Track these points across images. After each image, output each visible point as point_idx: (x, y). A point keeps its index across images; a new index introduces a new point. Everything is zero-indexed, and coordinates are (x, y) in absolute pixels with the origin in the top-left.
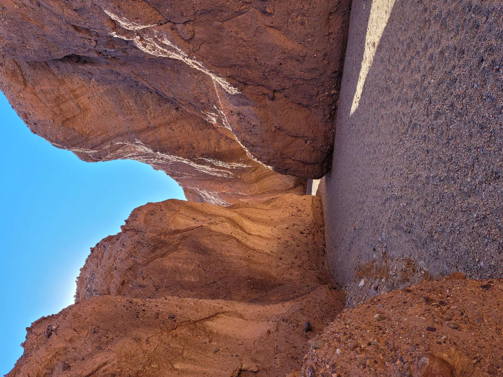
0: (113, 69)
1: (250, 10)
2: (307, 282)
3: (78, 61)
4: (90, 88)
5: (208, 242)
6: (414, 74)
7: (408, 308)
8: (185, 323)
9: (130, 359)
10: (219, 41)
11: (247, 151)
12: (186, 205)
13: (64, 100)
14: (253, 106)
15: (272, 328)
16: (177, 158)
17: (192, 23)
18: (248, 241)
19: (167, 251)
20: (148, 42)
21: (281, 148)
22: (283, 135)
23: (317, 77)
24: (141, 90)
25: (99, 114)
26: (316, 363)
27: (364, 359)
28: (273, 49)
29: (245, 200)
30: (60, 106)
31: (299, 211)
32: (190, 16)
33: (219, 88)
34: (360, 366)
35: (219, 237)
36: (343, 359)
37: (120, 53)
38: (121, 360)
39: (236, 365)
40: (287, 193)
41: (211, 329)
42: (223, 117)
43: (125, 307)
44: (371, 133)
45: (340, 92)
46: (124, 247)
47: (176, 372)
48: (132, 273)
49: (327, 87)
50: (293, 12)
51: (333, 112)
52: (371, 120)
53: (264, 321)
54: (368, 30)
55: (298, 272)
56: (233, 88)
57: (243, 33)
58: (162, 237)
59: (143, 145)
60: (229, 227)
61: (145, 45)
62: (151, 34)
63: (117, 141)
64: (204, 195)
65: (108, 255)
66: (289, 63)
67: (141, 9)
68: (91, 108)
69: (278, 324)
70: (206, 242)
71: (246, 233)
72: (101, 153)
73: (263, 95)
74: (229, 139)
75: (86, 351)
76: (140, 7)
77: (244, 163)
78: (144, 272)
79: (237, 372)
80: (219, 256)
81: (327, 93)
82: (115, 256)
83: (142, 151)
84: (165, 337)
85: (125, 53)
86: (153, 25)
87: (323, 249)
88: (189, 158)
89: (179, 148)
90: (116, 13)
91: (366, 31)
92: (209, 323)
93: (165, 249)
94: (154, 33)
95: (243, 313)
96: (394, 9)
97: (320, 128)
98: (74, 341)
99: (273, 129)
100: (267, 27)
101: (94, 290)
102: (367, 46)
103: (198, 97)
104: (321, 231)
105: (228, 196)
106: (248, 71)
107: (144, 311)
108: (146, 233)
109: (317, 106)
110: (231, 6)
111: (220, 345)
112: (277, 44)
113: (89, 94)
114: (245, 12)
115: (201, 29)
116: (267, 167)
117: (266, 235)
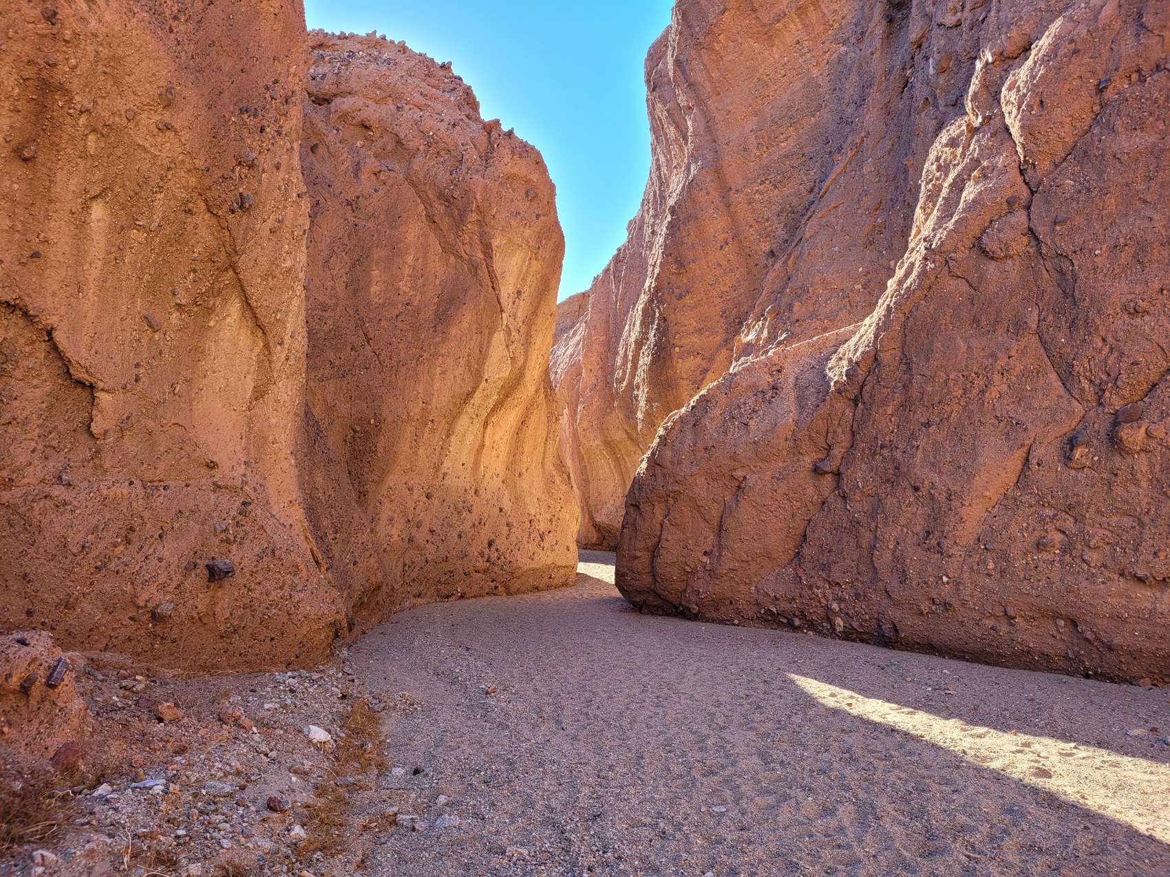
0: (875, 88)
1: (1075, 403)
2: (366, 560)
3: (891, 4)
4: (823, 43)
5: (465, 325)
8: (228, 239)
9: (108, 70)
10: (978, 326)
11: (683, 410)
12: (550, 277)
14: (796, 422)
15: (223, 474)
16: (655, 263)
17: (1031, 250)
18: (468, 420)
19: (441, 230)
20: (966, 148)
21: (690, 494)
22: (724, 497)
23: (880, 583)
25: (761, 71)
28: (960, 467)
29: (565, 419)
31: (542, 537)
32: (1053, 241)
33: (837, 340)
35: (478, 352)
37: (920, 91)
38: (102, 45)
39: (105, 377)
40: (583, 509)
41: (217, 310)
42: (760, 355)
43: (274, 83)
45: (838, 641)
46: (451, 126)
47: (79, 207)
48: (389, 148)
49: (854, 607)
50: (1076, 521)
51: (785, 621)
53: (248, 453)
55: (396, 536)
56: (846, 369)
57: (1005, 387)
58: (474, 217)
59: (686, 181)
60: (502, 374)
61: (953, 143)
62: (989, 152)
63: (694, 121)
64: (576, 332)
65: (431, 93)
66: (920, 512)
67: (1070, 113)
68: (775, 48)
69: (234, 490)
70: (466, 320)
71: (488, 414)
72: (667, 87)
73: (824, 446)
74: (701, 376)
76: (1077, 107)
77: (648, 414)
78: (392, 174)
79: (86, 376)
80: (433, 351)
81: (835, 606)
82: (429, 109)
83: (672, 185)
84: (183, 180)
85: (924, 103)
86: (1020, 151)
87: (453, 594)
88: (657, 289)
89: (681, 264)
90: (1055, 47)
92: (234, 308)
93: (445, 224)
94: (995, 156)
95: (269, 398)
97: (742, 588)
99: (739, 474)
100: (1025, 449)
103: (805, 297)
104: (496, 588)
105: (575, 383)
106: (894, 405)
107: (261, 132)
108: (483, 178)
109: (800, 582)
110: (1090, 352)
111: (171, 335)
112: (977, 478)
113: (806, 43)
114: (1068, 390)
115: (1014, 277)
116: (642, 461)
117: (485, 461)
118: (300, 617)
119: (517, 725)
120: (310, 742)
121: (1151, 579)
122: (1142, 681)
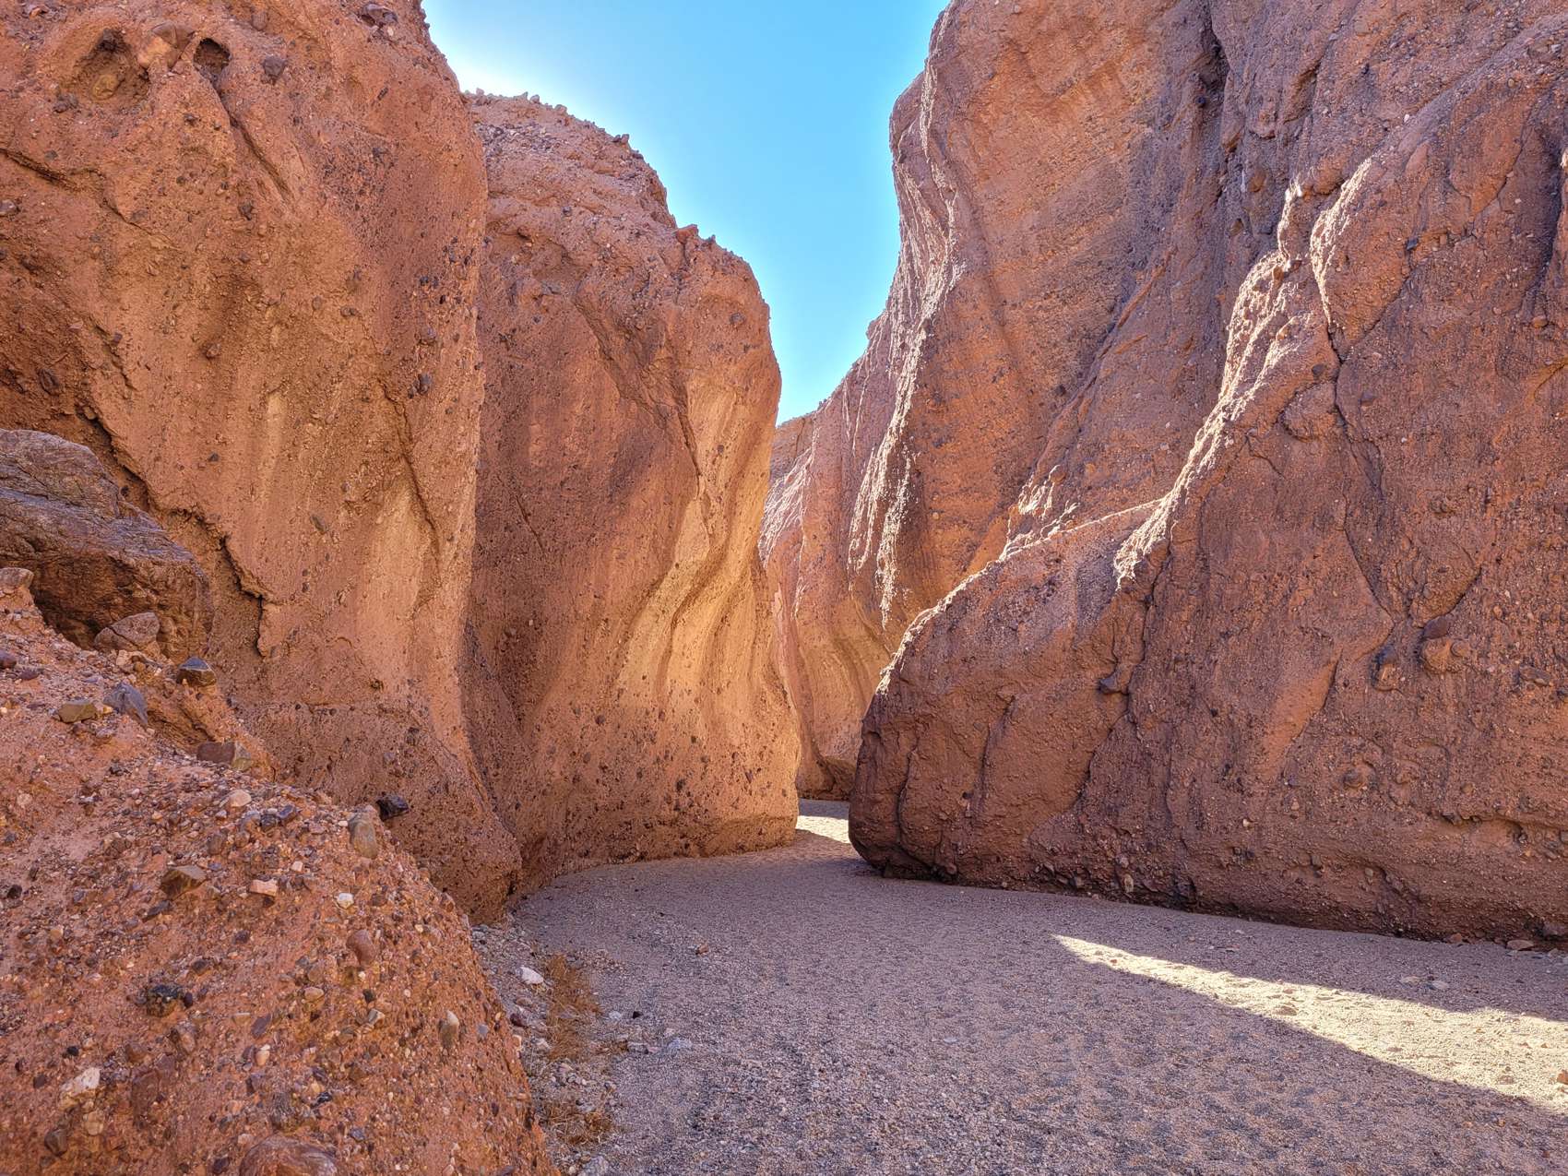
0: (1184, 192)
1: (1384, 614)
2: (530, 803)
3: (1204, 83)
4: (1123, 121)
5: (650, 493)
6: (1201, 1140)
7: (478, 1120)
8: (403, 426)
9: (297, 260)
10: (1282, 517)
11: (936, 610)
12: (762, 424)
13: (1082, 43)
14: (1076, 628)
15: (387, 697)
16: (906, 392)
17: (1337, 432)
18: (651, 618)
19: (620, 369)
20: (1274, 297)
21: (945, 718)
22: (987, 722)
23: (1175, 830)
24: (1119, 277)
25: (1043, 152)
26: (306, 830)
27: (324, 981)
28: (1261, 688)
29: (777, 606)
30: (1065, 33)
31: (749, 779)
32: (1360, 424)
33: (1132, 520)
34: (302, 966)
35: (666, 528)
36: (323, 913)
37: (1233, 211)
38: (294, 235)
39: (277, 587)
40: (803, 739)
41: (386, 505)
42: (1038, 535)
43: (453, 243)
44: (1005, 1004)
45: (1128, 905)
46: (633, 236)
47: (258, 403)
48: (553, 263)
49: (1146, 861)
50: (1384, 751)
51: (1065, 881)
52: (1045, 1004)
53: (411, 670)
54: (1335, 990)
55: (557, 774)
56: (1134, 563)
57: (1310, 592)
58: (663, 353)
59: (945, 288)
60: (698, 557)
61: (1261, 286)
62: (1297, 307)
63: (956, 208)
64: (791, 479)
65: (606, 190)
66: (1218, 741)
67: (1378, 274)
68: (1060, 125)
69: (400, 715)
70: (652, 485)
71: (678, 610)
72: (919, 159)
73: (1111, 658)
74: (969, 554)
75: (320, 128)
76: (1385, 268)
77: (896, 603)
78: (557, 299)
79: (257, 588)
80: (608, 529)
81: (1124, 860)
82: (605, 212)
83: (928, 286)
84: (363, 367)
85: (1236, 226)
86: (1327, 312)
87: (630, 854)
88: (908, 431)
89: (939, 399)
90: (1361, 195)
91: (1332, 986)
92: (404, 500)
93: (626, 362)
94: (1302, 313)
95: (434, 603)
96: (1409, 1074)
97: (1011, 840)
98: (350, 93)
99: (1006, 693)
100: (1331, 667)
101: (501, 151)
102: (1283, 988)
103: (1100, 457)
104: (687, 846)
105: (792, 554)
106: (1189, 610)
107: (441, 302)
108: (676, 303)
109: (1083, 831)
110: (1396, 556)
111: (338, 536)
112: (1279, 701)
113: (1101, 119)
114: (1377, 599)
115: (1319, 462)
116: (884, 674)
117: (672, 673)
118: (476, 864)
119: (736, 980)
120: (523, 983)
121: (1458, 818)
122: (1452, 937)
